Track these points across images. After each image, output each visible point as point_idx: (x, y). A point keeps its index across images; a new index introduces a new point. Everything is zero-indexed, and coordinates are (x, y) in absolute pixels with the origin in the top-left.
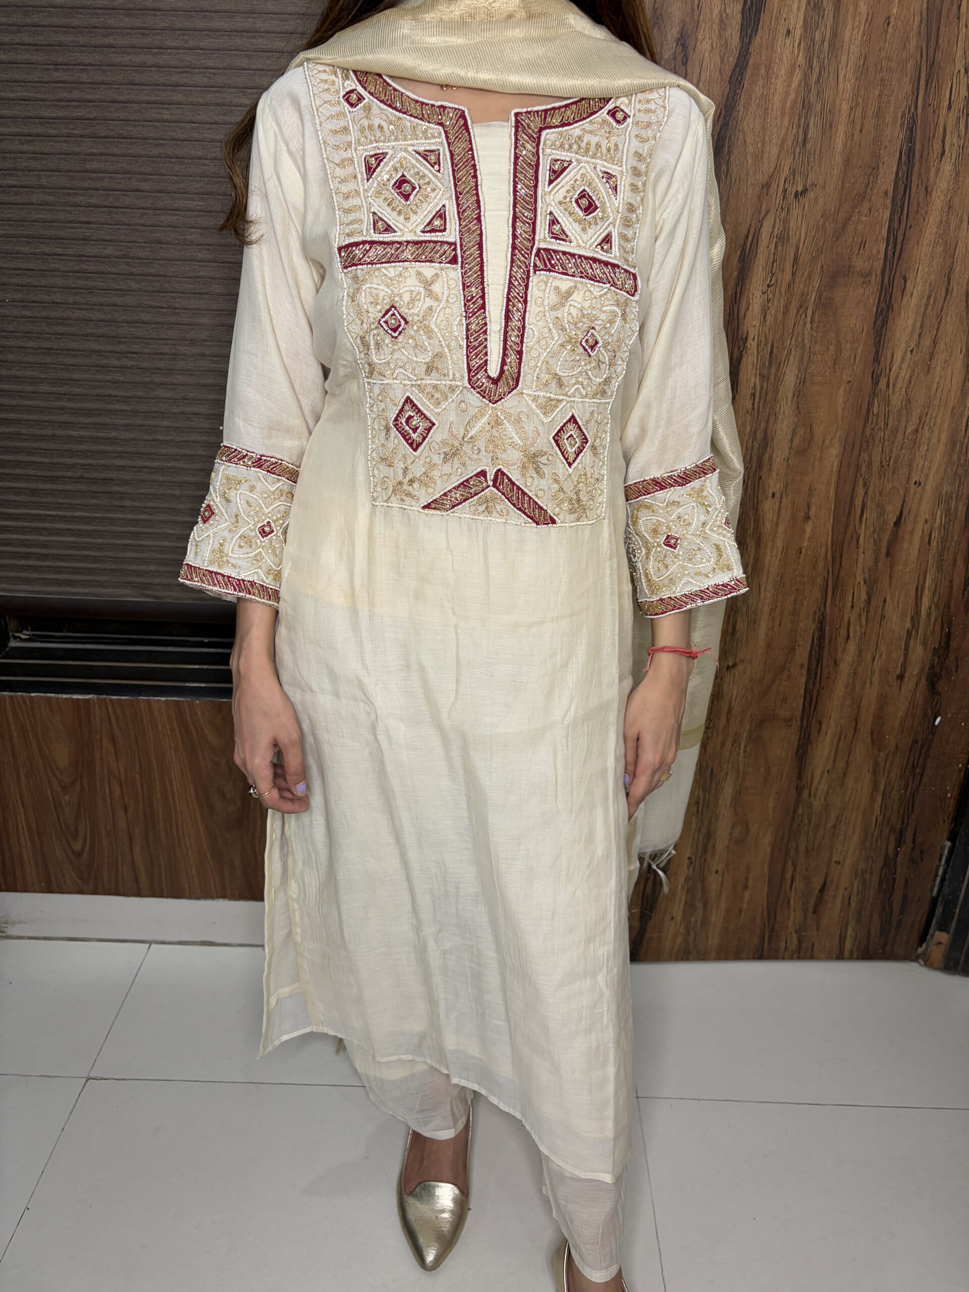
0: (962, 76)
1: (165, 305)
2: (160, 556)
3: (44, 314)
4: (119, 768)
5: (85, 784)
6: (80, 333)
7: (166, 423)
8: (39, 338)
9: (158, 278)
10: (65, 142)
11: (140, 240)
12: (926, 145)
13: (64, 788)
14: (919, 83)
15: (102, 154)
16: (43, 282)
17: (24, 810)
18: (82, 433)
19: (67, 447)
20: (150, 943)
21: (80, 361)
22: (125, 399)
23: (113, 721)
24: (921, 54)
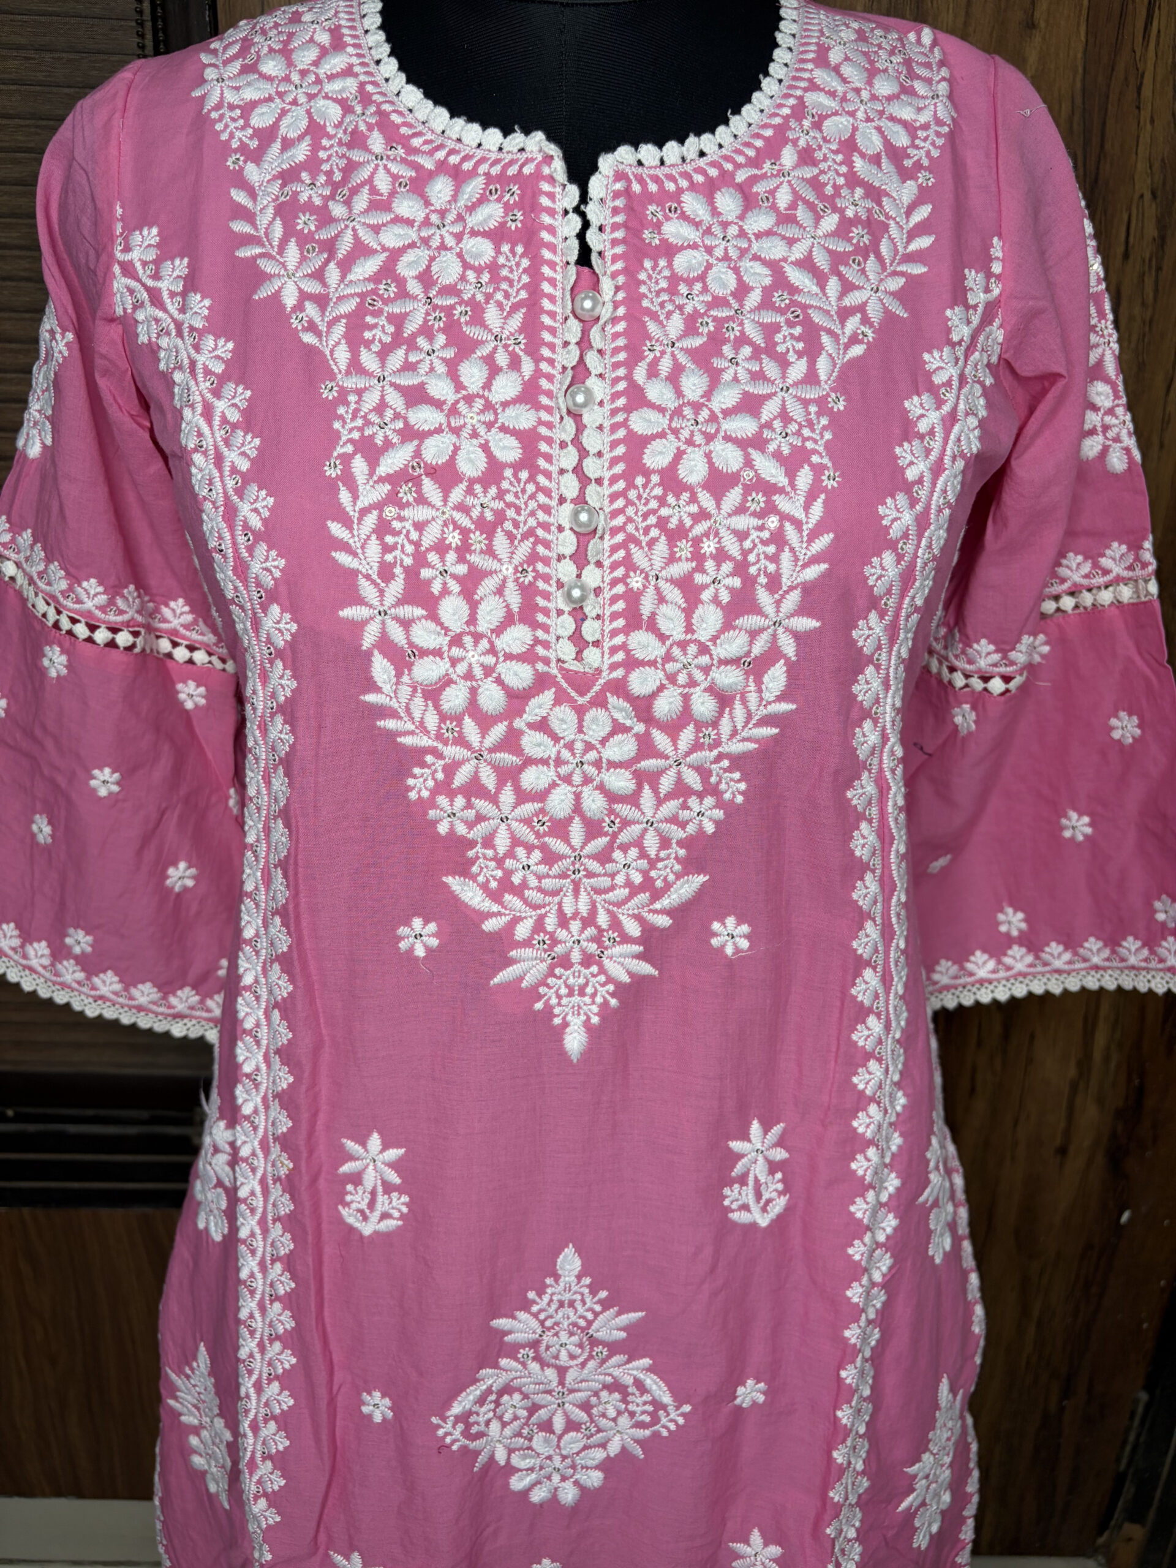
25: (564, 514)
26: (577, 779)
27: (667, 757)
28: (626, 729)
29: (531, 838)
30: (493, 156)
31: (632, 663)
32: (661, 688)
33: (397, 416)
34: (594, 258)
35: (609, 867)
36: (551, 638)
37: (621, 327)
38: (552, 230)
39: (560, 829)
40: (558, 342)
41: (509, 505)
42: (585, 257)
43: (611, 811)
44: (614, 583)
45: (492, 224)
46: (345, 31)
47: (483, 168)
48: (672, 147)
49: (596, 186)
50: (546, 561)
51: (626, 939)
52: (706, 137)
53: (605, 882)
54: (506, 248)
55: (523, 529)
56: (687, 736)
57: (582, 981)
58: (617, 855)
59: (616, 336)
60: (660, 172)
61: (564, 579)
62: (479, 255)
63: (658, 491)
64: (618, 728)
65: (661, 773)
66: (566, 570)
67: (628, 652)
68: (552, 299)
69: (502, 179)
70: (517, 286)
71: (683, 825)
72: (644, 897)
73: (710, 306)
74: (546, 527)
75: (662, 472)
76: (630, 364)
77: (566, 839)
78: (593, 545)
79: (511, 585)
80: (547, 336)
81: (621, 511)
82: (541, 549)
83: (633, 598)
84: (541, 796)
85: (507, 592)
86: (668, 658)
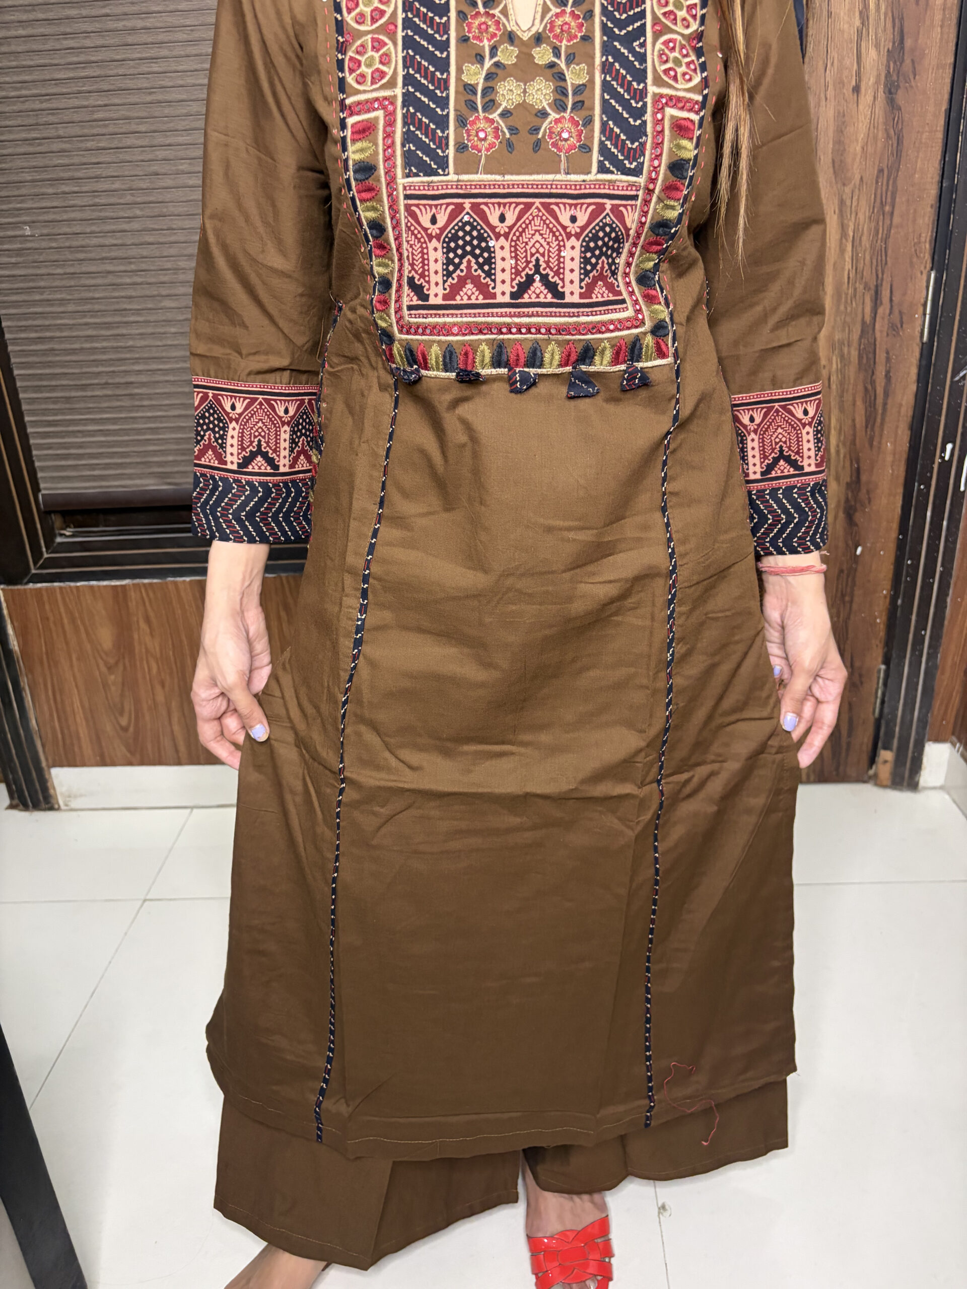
1: (165, 227)
2: (176, 447)
3: (67, 244)
4: (155, 648)
5: (127, 664)
6: (98, 257)
7: (173, 330)
8: (64, 265)
10: (77, 98)
11: (141, 173)
13: (110, 669)
15: (106, 105)
16: (65, 217)
17: (78, 691)
18: (105, 344)
19: (92, 358)
20: (192, 808)
21: (99, 281)
22: (138, 312)
23: (147, 603)
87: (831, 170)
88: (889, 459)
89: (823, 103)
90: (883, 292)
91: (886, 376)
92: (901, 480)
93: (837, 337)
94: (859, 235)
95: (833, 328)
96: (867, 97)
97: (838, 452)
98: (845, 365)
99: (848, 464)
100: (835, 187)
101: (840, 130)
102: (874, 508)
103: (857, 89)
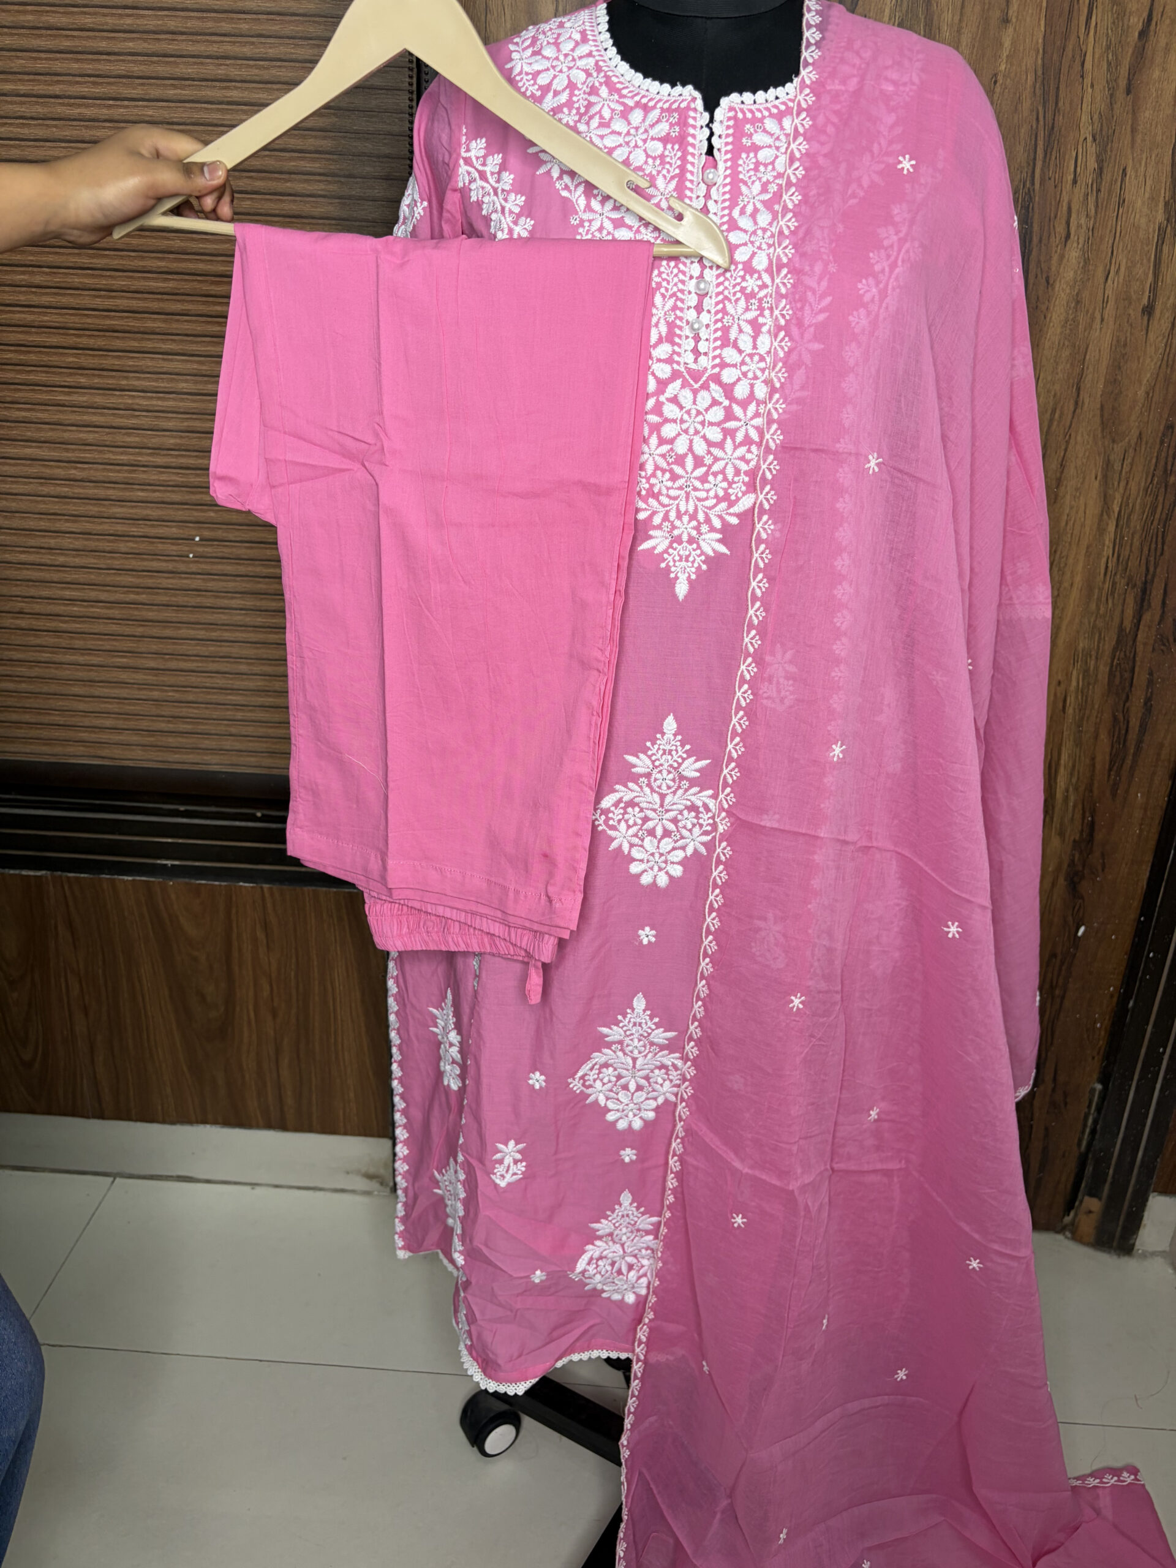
0: (1089, 144)
4: (77, 961)
5: (37, 979)
9: (114, 374)
12: (1046, 228)
14: (1035, 152)
20: (115, 1175)
23: (70, 903)
24: (1037, 119)
25: (691, 285)
26: (692, 431)
27: (740, 420)
28: (720, 403)
29: (664, 465)
30: (665, 99)
31: (723, 365)
32: (739, 380)
33: (609, 233)
34: (715, 152)
35: (707, 486)
36: (681, 351)
37: (728, 188)
38: (694, 136)
39: (680, 460)
40: (694, 196)
41: (664, 280)
42: (710, 151)
43: (709, 452)
44: (716, 322)
45: (663, 134)
46: (588, 32)
47: (660, 105)
48: (760, 93)
49: (719, 113)
50: (681, 310)
51: (712, 529)
52: (780, 89)
53: (703, 495)
54: (669, 146)
55: (670, 292)
56: (752, 408)
57: (687, 553)
58: (711, 478)
59: (724, 193)
60: (753, 107)
61: (690, 320)
62: (655, 150)
63: (742, 273)
64: (715, 403)
65: (737, 430)
66: (691, 315)
67: (722, 359)
68: (692, 173)
69: (669, 110)
70: (674, 166)
71: (747, 462)
72: (724, 505)
73: (775, 178)
74: (682, 291)
75: (744, 263)
76: (731, 208)
77: (683, 466)
78: (706, 300)
79: (662, 321)
80: (688, 193)
81: (722, 283)
82: (679, 304)
83: (726, 330)
84: (671, 441)
85: (660, 325)
86: (743, 363)
87: (1098, 419)
88: (1138, 814)
89: (1097, 324)
90: (1154, 593)
91: (1145, 704)
92: (1152, 844)
93: (1080, 648)
94: (1128, 511)
95: (1078, 632)
96: (1161, 323)
97: (1066, 799)
98: (1089, 684)
99: (1078, 816)
100: (1100, 443)
101: (1116, 366)
102: (1110, 877)
103: (1148, 310)
